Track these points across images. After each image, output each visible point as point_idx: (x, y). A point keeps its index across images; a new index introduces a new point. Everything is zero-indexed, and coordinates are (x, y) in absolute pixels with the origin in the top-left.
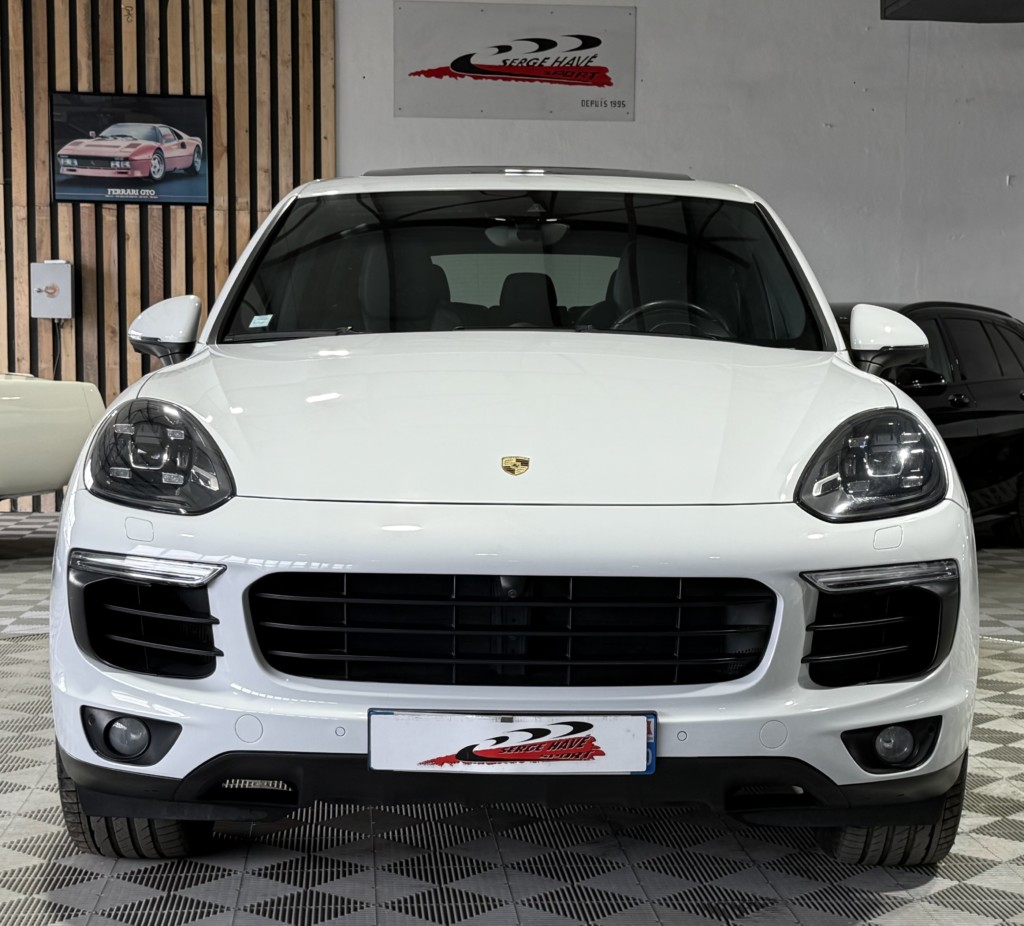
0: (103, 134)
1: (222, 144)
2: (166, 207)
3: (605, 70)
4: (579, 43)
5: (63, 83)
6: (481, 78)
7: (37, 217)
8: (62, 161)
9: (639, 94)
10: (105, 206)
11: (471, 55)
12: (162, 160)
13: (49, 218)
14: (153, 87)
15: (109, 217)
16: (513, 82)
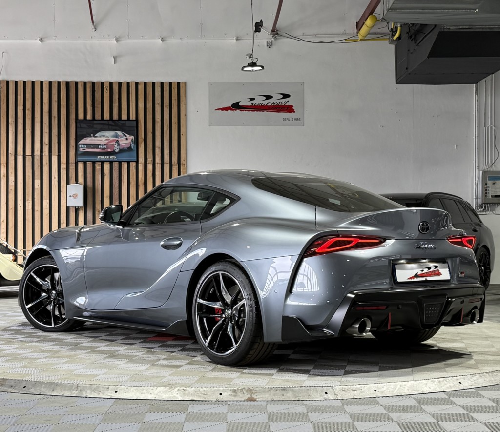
0: (96, 135)
1: (142, 138)
2: (120, 163)
3: (292, 106)
4: (282, 96)
5: (81, 116)
6: (243, 111)
7: (70, 168)
8: (80, 146)
9: (305, 116)
10: (96, 163)
11: (239, 102)
12: (119, 145)
13: (75, 168)
14: (116, 117)
15: (98, 167)
16: (256, 112)
